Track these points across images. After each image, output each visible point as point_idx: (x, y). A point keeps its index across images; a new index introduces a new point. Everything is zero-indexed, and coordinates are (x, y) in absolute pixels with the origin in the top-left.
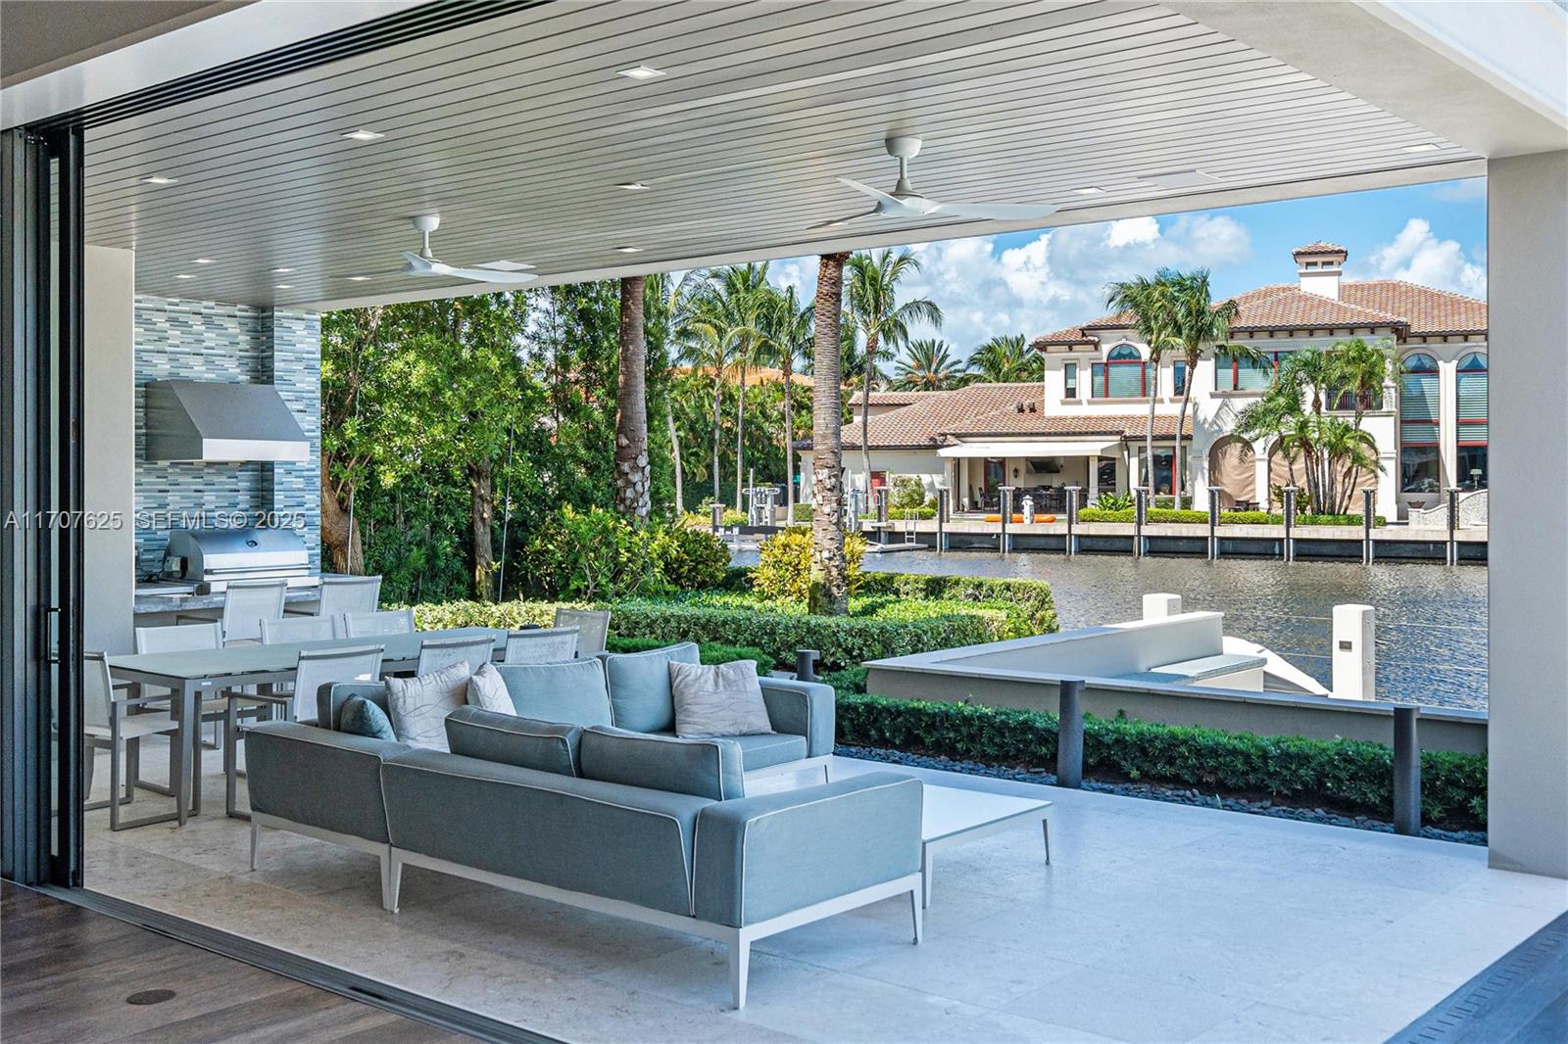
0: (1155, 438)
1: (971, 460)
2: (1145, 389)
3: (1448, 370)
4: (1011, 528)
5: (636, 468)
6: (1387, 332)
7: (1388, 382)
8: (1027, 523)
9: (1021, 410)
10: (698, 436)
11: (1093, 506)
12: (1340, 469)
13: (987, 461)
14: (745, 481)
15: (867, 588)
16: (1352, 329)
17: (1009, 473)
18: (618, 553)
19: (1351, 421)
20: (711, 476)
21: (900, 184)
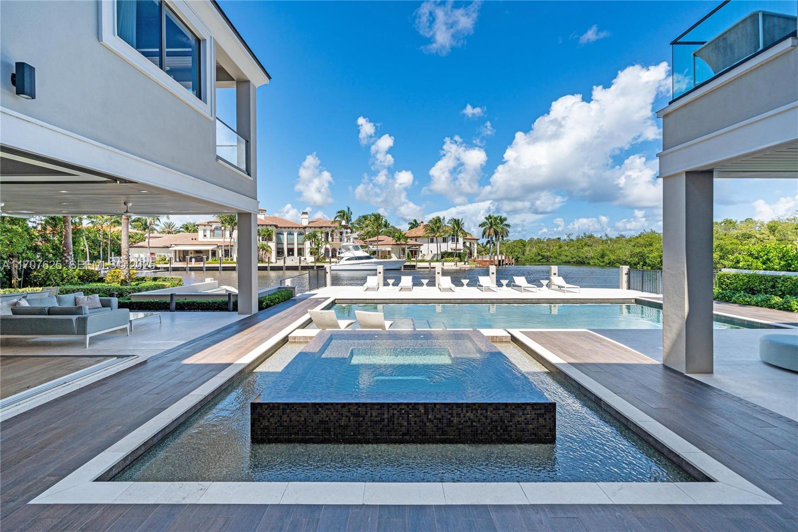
0: (225, 246)
1: (179, 251)
2: (223, 236)
3: (285, 234)
4: (189, 266)
5: (69, 255)
6: (273, 226)
7: (273, 236)
8: (194, 264)
9: (192, 239)
10: (94, 243)
11: (210, 260)
12: (264, 252)
13: (184, 251)
14: (111, 256)
15: (138, 280)
16: (267, 225)
17: (190, 254)
18: (63, 275)
19: (266, 244)
20: (99, 254)
21: (127, 210)
